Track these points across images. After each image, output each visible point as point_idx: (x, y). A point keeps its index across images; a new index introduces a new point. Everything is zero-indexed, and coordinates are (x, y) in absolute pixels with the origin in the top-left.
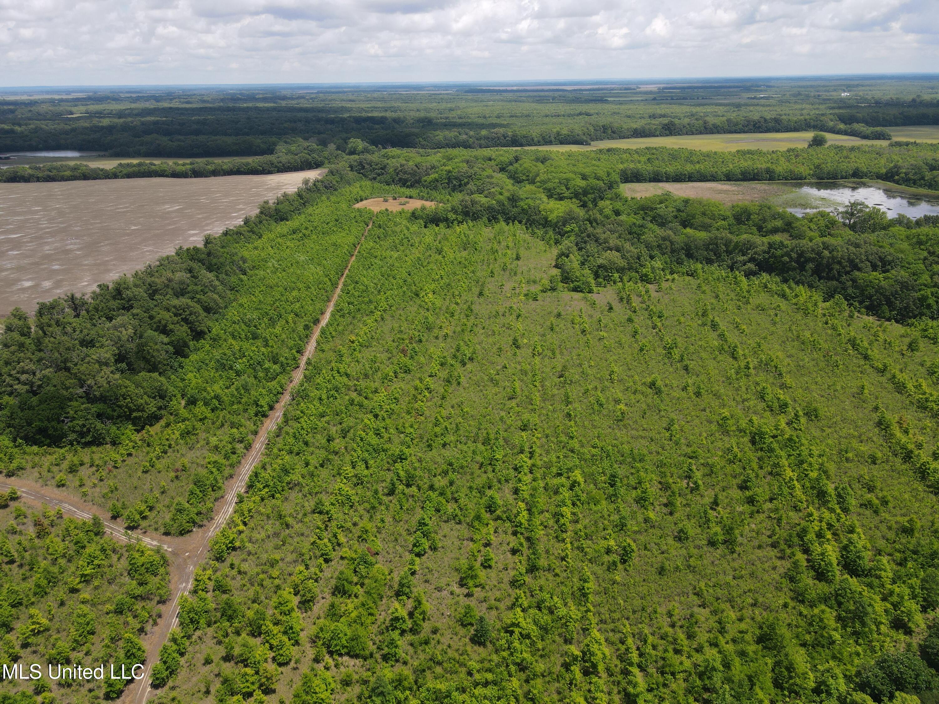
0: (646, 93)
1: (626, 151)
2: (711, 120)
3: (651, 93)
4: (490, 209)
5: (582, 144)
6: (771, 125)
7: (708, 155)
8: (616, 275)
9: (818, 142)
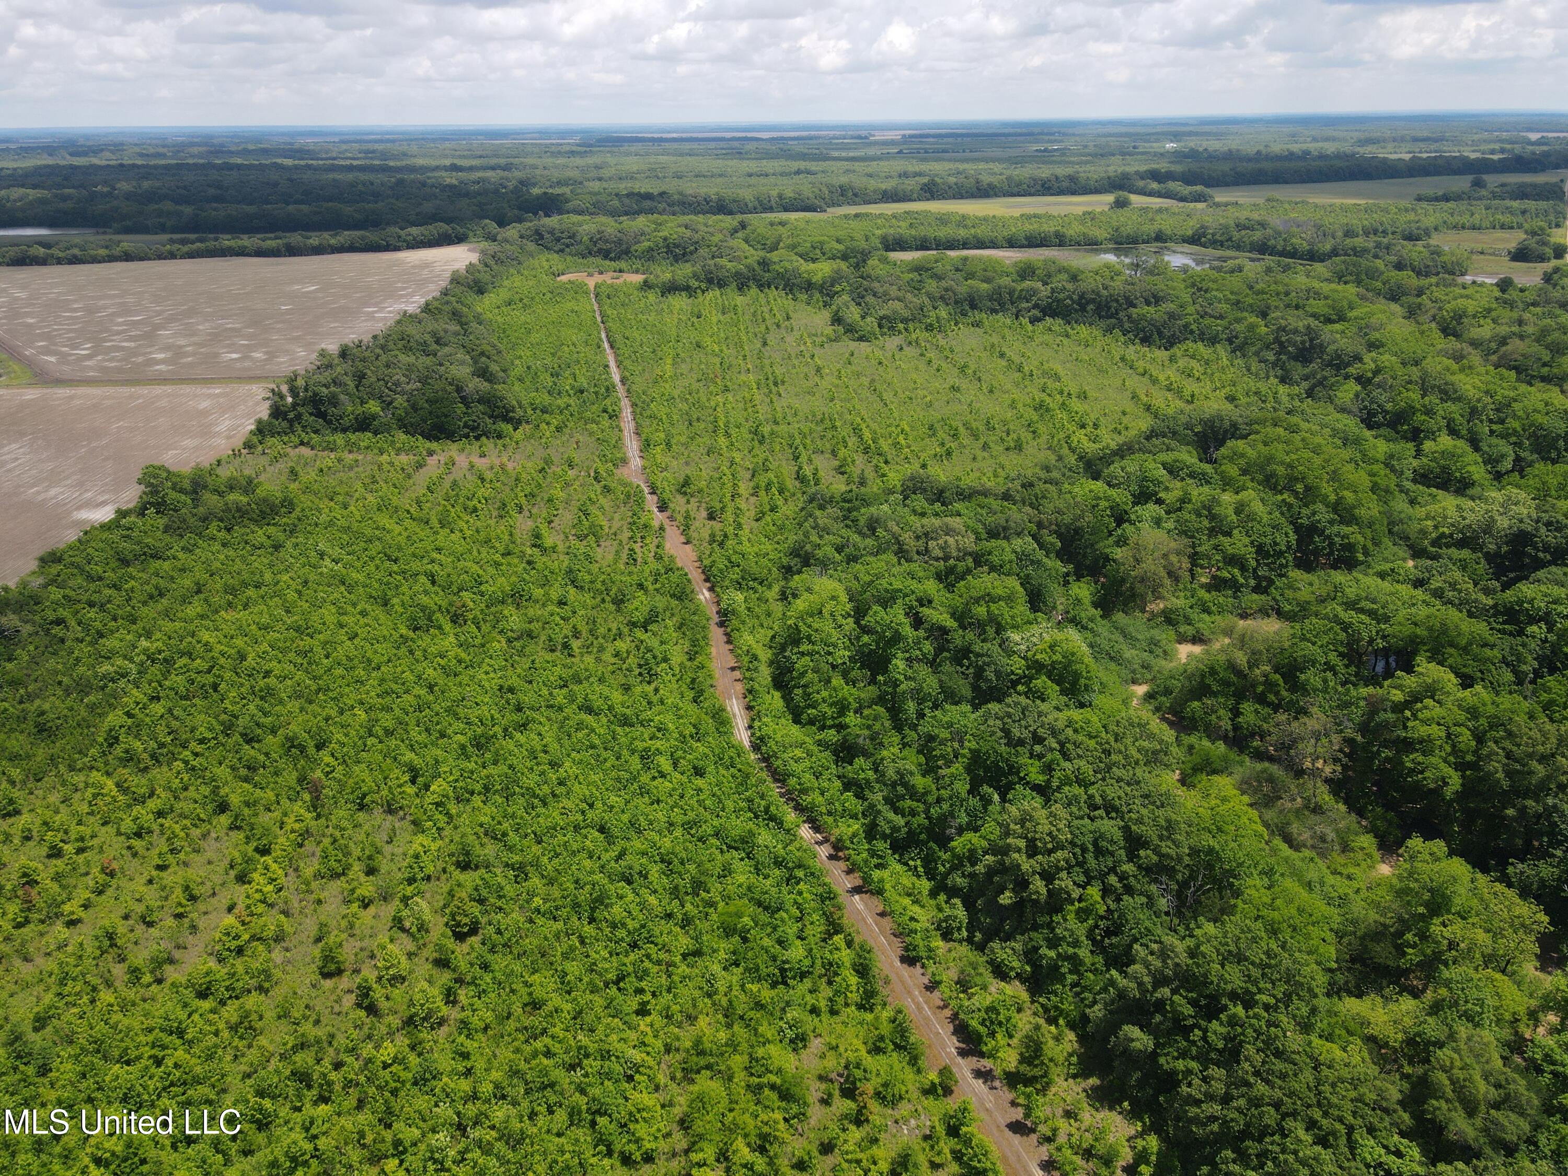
0: (885, 143)
1: (880, 216)
2: (986, 179)
3: (892, 143)
4: (738, 275)
5: (815, 210)
6: (1065, 184)
7: (985, 219)
8: (901, 326)
9: (1121, 204)
